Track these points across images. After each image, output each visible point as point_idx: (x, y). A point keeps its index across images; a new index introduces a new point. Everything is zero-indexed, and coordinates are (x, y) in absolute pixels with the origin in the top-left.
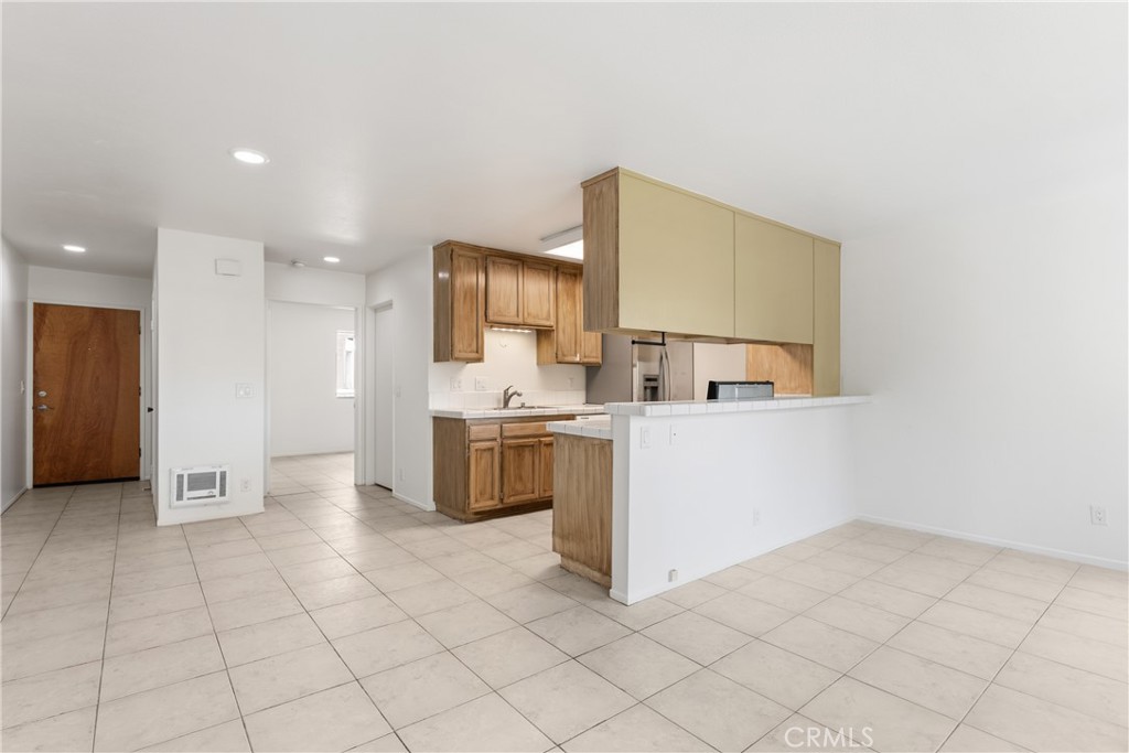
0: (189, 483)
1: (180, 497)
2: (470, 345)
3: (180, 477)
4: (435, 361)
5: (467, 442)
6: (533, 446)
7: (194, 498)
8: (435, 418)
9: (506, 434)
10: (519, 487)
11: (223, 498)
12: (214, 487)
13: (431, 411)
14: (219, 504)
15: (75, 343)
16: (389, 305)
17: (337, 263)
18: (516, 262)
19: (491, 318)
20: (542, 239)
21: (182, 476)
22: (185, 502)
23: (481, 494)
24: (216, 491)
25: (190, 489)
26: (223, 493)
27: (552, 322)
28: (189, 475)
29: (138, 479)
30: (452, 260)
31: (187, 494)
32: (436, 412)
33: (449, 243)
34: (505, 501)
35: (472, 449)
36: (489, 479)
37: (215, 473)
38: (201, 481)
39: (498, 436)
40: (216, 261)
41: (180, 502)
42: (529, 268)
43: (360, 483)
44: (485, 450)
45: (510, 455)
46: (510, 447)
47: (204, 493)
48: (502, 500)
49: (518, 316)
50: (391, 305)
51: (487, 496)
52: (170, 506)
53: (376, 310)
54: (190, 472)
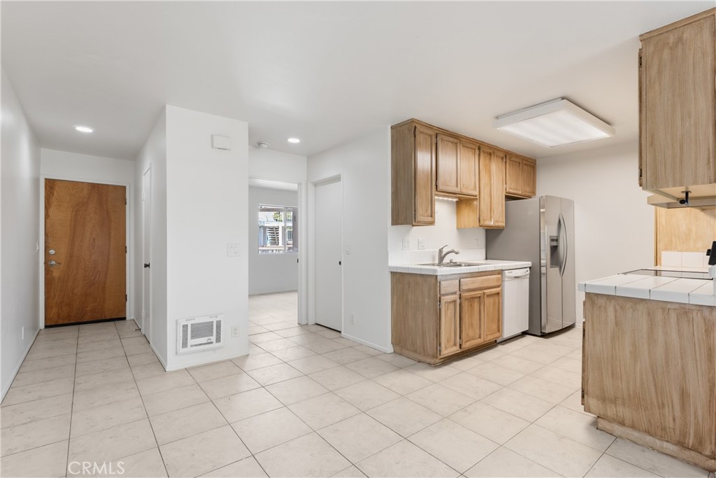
0: (192, 331)
1: (185, 344)
2: (427, 211)
3: (185, 327)
4: (393, 224)
5: (438, 296)
6: (479, 297)
7: (196, 345)
8: (393, 274)
9: (464, 287)
10: (471, 333)
11: (218, 344)
12: (212, 335)
13: (390, 267)
14: (214, 350)
15: (77, 210)
16: (337, 179)
17: (298, 143)
18: (456, 141)
19: (441, 187)
20: (497, 118)
21: (187, 325)
22: (189, 349)
23: (448, 341)
24: (213, 338)
25: (193, 337)
26: (218, 340)
27: (476, 193)
28: (192, 325)
29: (124, 319)
30: (415, 136)
31: (190, 342)
32: (394, 267)
33: (412, 121)
34: (463, 346)
35: (443, 302)
36: (453, 328)
37: (213, 322)
38: (202, 330)
39: (458, 290)
40: (212, 136)
41: (185, 350)
42: (463, 146)
43: (304, 322)
44: (450, 302)
45: (466, 304)
46: (466, 299)
47: (204, 340)
48: (460, 347)
49: (457, 186)
50: (340, 178)
51: (452, 343)
52: (176, 353)
53: (316, 185)
54: (193, 322)
